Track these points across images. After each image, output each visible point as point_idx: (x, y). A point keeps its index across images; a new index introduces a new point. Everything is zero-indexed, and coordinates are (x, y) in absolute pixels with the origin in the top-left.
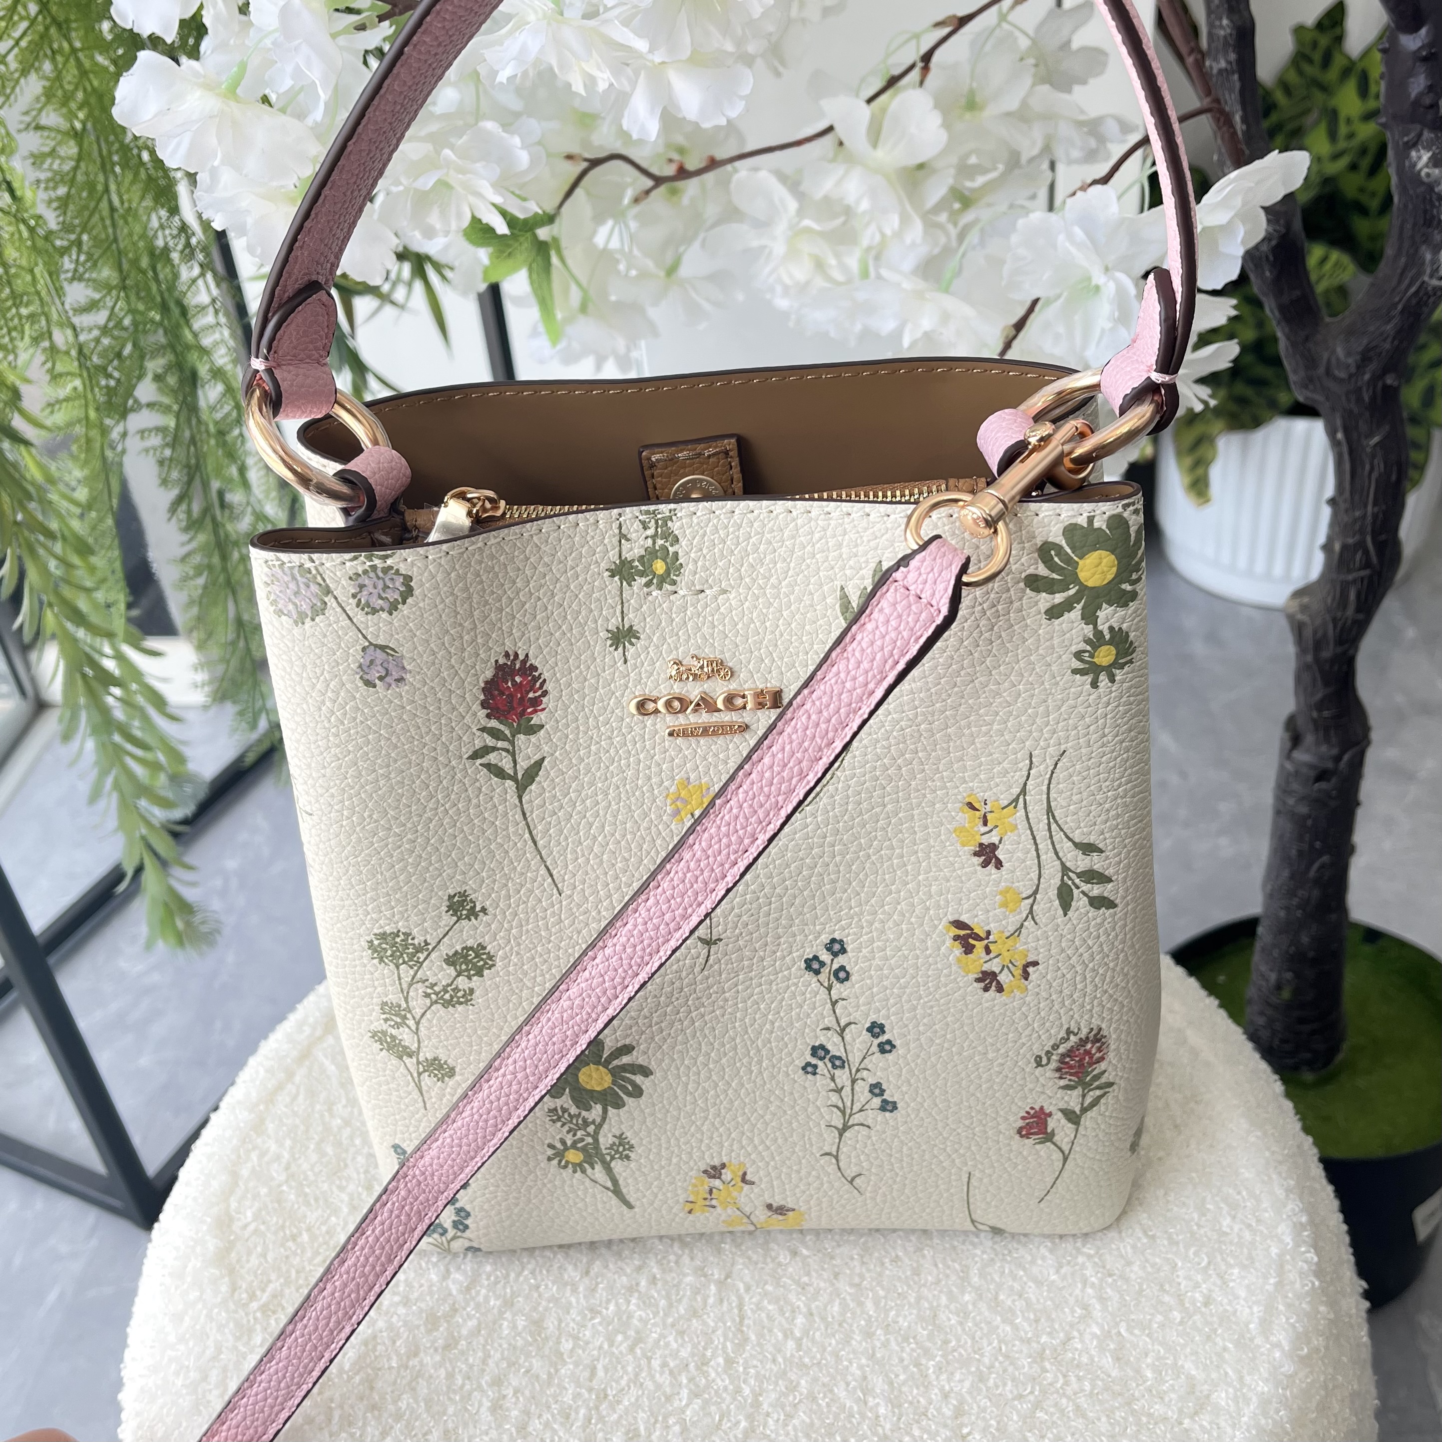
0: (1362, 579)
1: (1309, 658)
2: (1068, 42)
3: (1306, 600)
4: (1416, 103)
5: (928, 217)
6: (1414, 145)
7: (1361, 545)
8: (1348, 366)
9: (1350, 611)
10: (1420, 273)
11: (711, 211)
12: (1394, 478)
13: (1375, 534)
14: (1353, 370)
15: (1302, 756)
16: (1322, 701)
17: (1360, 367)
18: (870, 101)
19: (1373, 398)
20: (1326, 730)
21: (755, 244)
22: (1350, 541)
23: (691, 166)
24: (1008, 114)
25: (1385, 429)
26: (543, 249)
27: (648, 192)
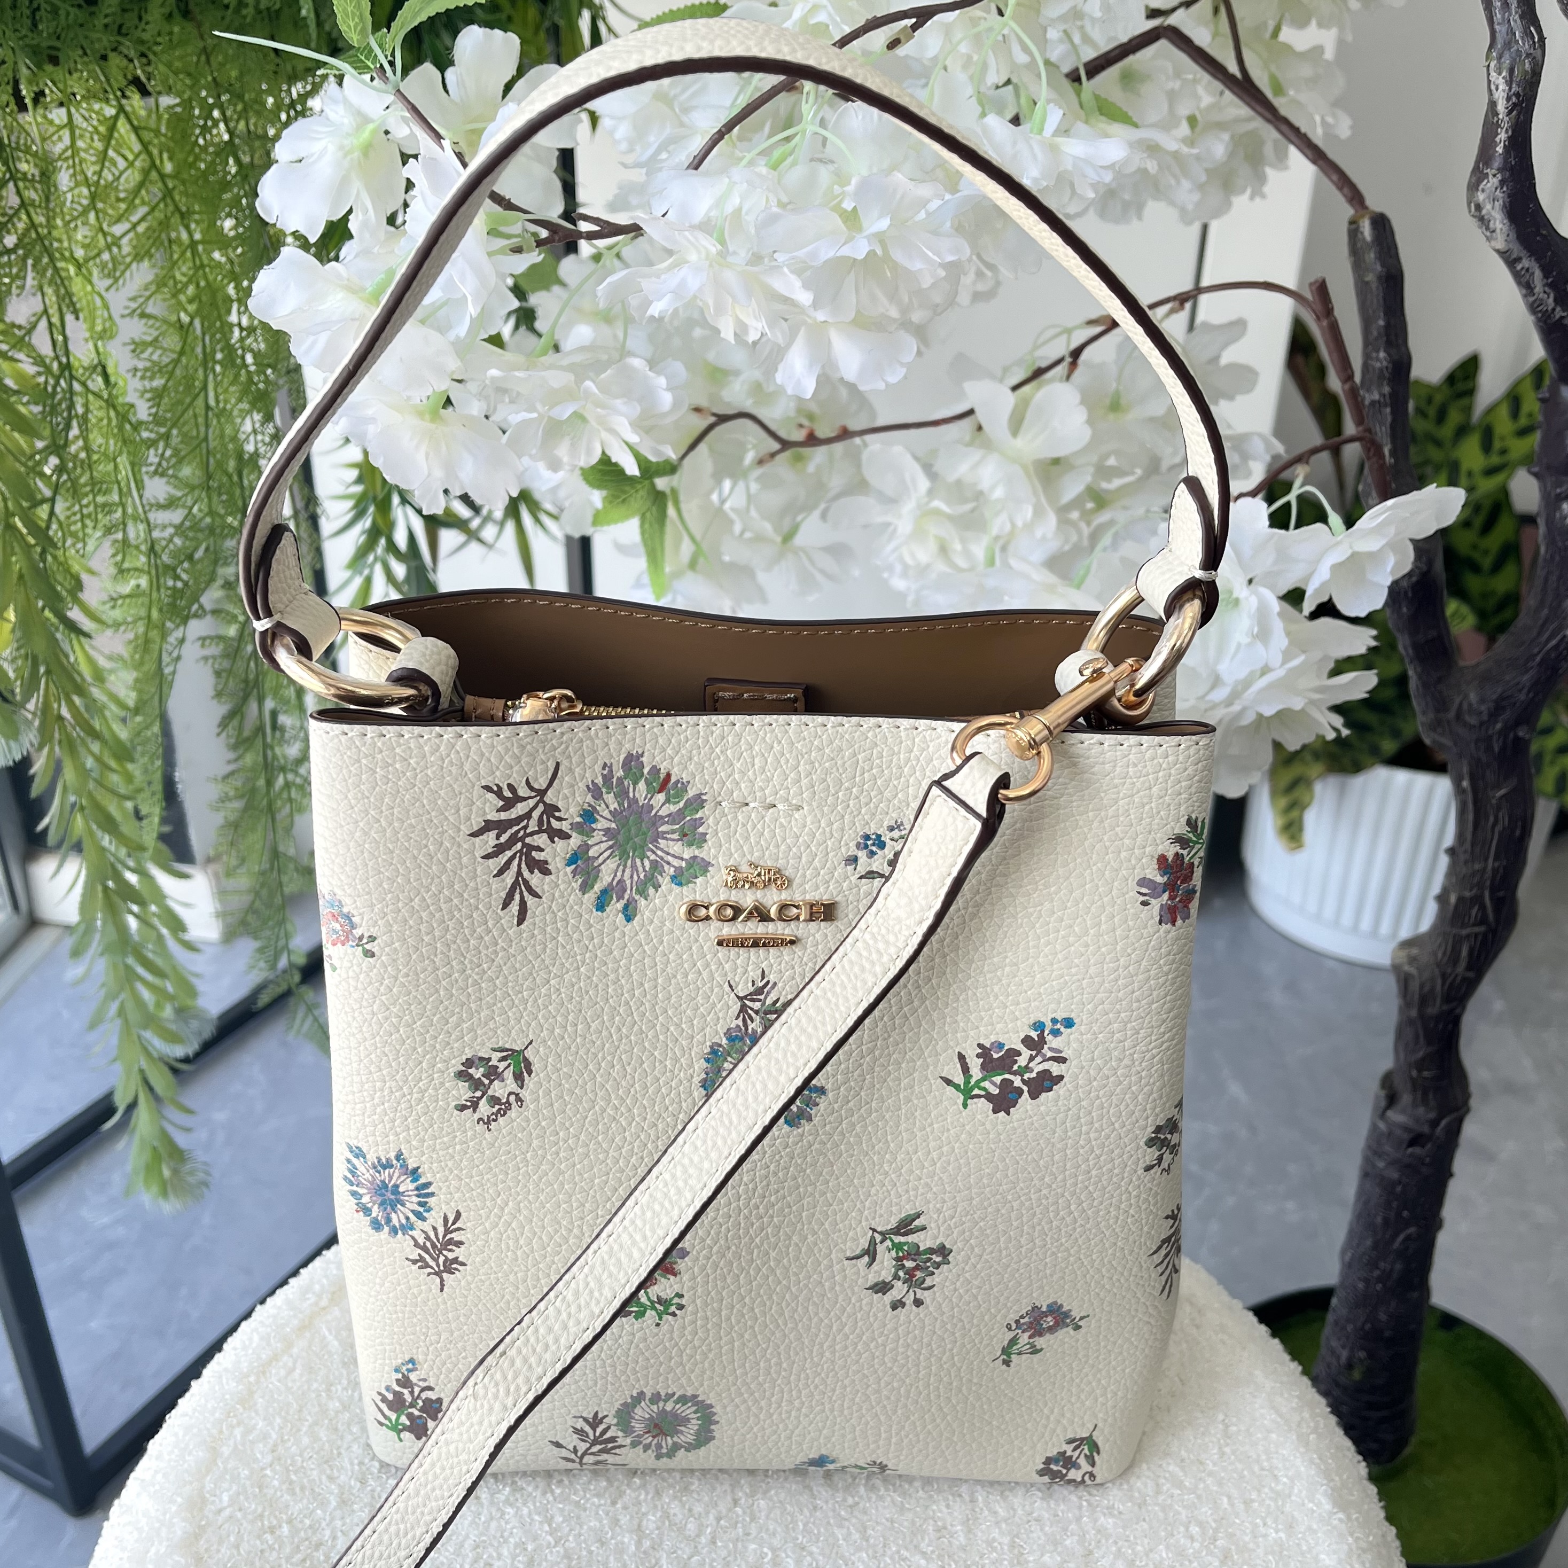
0: (1476, 935)
1: (1414, 1013)
2: (1216, 359)
3: (1415, 951)
5: (1062, 511)
7: (1477, 900)
8: (1480, 713)
9: (1461, 968)
11: (836, 482)
12: (1518, 833)
13: (1493, 890)
14: (1485, 717)
15: (1395, 1116)
16: (1423, 1059)
17: (1494, 714)
18: (1015, 388)
19: (1503, 749)
20: (1425, 1094)
21: (880, 519)
22: (1467, 894)
23: (823, 432)
24: (1152, 420)
25: (1513, 782)
26: (659, 498)
27: (773, 455)
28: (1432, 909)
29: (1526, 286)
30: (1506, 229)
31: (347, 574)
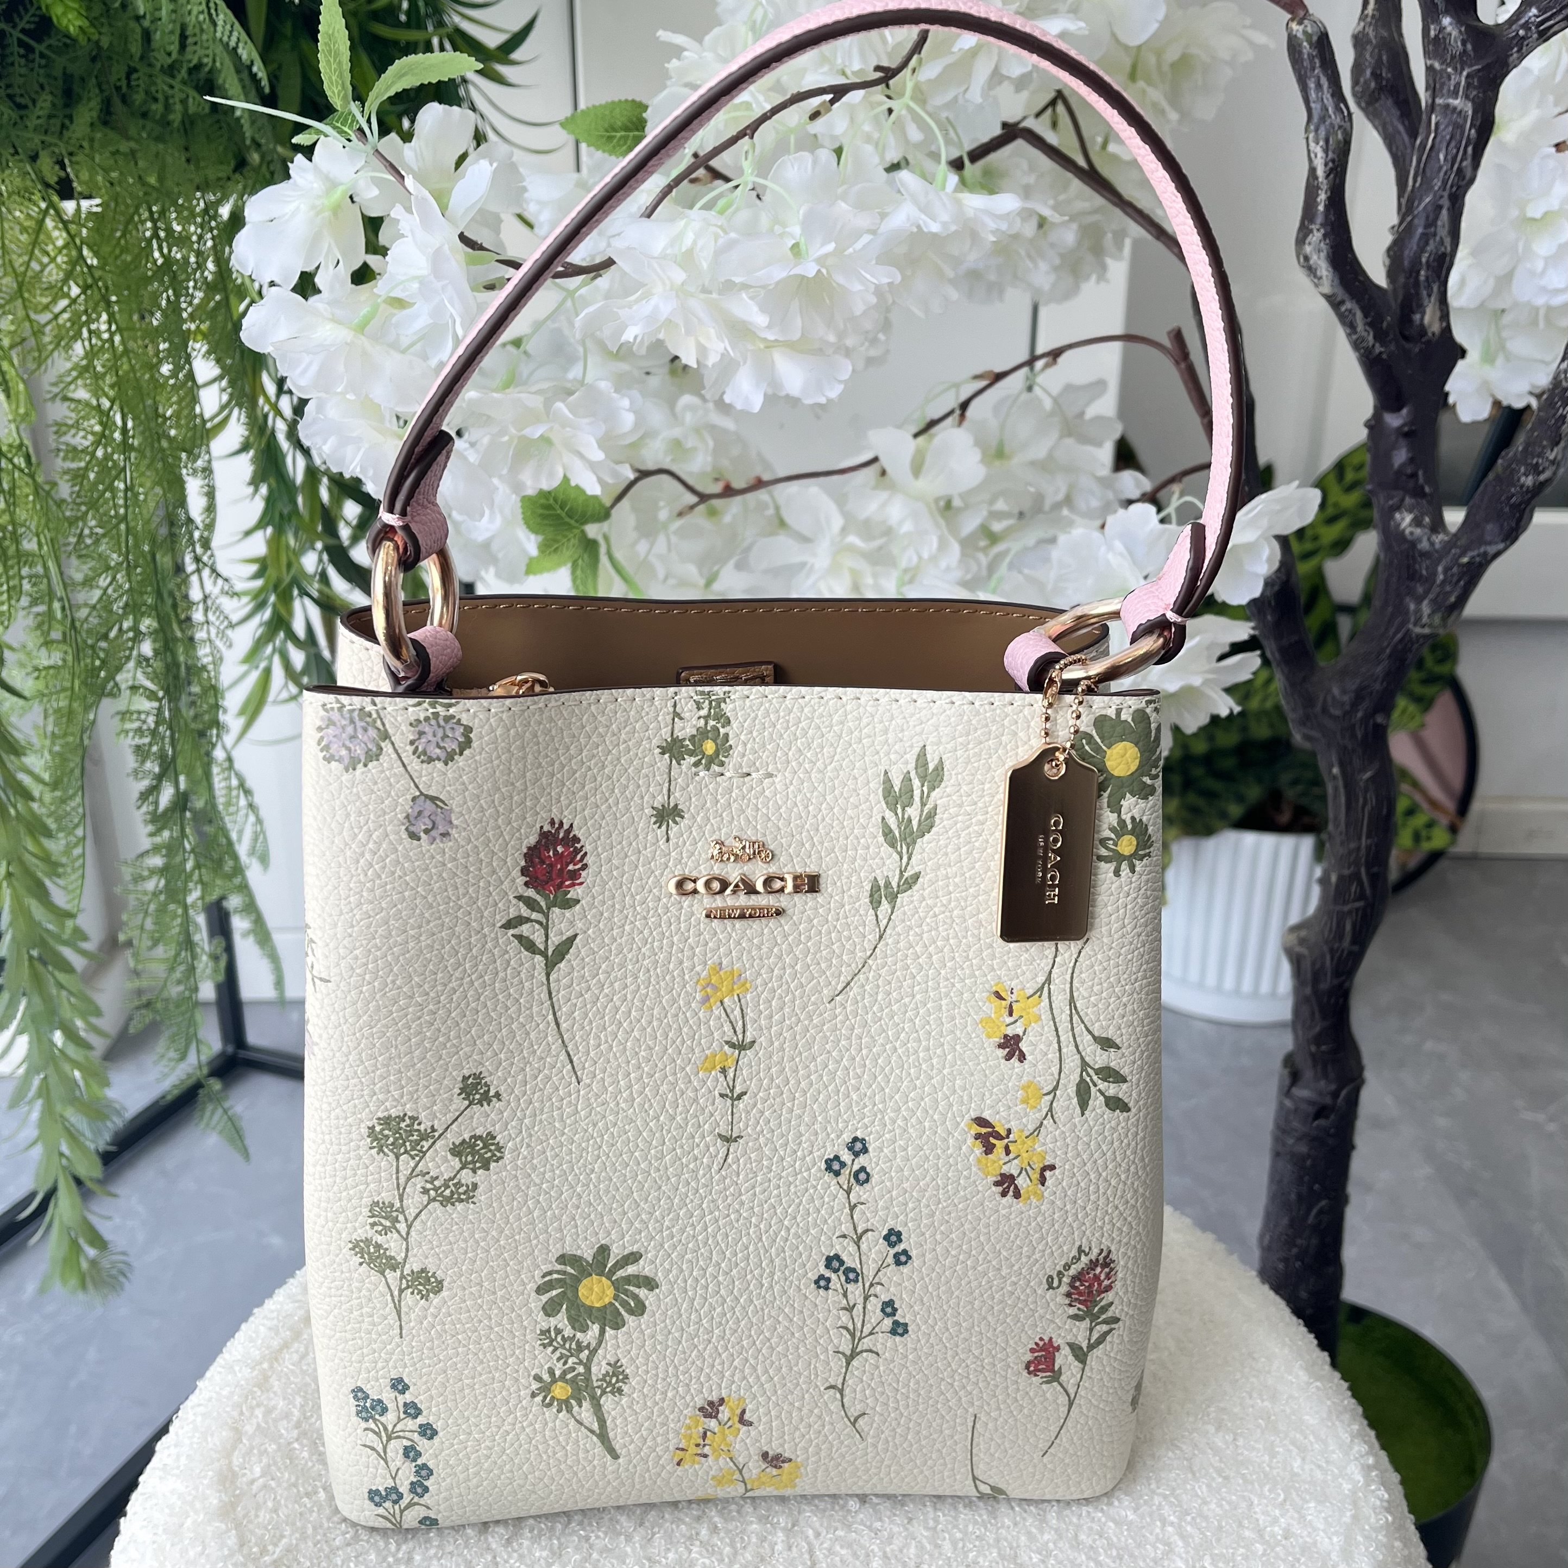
0: (1357, 910)
1: (1308, 990)
2: (1082, 414)
3: (1303, 933)
4: (1399, 472)
5: (963, 543)
6: (1398, 508)
7: (1356, 876)
8: (1343, 704)
9: (1346, 943)
10: (1405, 622)
12: (1385, 811)
13: (1368, 866)
14: (1347, 708)
15: (1302, 1092)
16: (1320, 1034)
17: (1355, 705)
18: (916, 435)
19: (1365, 735)
20: (1325, 1067)
21: (797, 559)
22: (1346, 872)
23: (738, 484)
24: (1033, 463)
25: (1376, 765)
26: (590, 546)
27: (692, 507)
28: (1316, 891)
29: (1350, 326)
30: (1330, 275)
31: (245, 668)
